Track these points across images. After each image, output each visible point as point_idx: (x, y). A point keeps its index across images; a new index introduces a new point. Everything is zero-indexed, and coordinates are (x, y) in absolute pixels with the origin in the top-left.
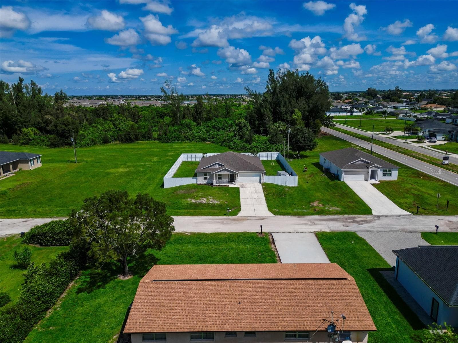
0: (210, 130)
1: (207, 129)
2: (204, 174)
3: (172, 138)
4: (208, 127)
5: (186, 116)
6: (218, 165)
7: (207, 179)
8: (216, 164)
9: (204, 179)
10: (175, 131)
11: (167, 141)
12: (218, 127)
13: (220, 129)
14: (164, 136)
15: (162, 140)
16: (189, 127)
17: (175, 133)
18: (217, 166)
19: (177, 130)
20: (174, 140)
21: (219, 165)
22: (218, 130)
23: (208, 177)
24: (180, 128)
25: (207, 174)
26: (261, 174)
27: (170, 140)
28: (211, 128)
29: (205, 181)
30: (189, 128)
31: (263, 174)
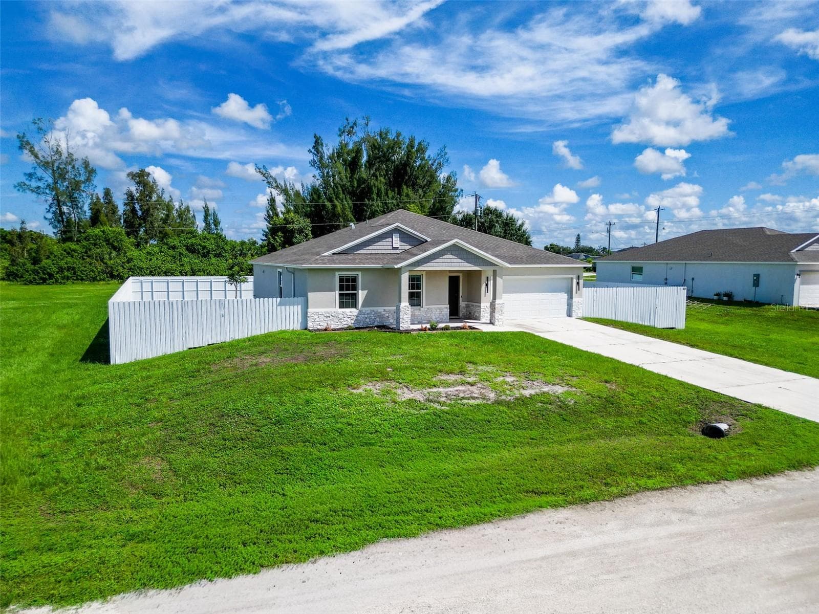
0: (181, 254)
1: (171, 252)
2: (341, 279)
3: (61, 270)
4: (174, 248)
5: (103, 218)
6: (402, 240)
7: (354, 305)
8: (389, 234)
9: (342, 305)
10: (68, 253)
11: (42, 278)
12: (204, 247)
13: (209, 253)
14: (29, 266)
15: (22, 277)
16: (116, 244)
17: (69, 259)
18: (396, 241)
19: (74, 251)
20: (68, 278)
21: (406, 237)
22: (204, 256)
23: (362, 295)
24: (84, 247)
25: (354, 279)
26: (575, 281)
27: (51, 276)
28: (184, 251)
29: (349, 316)
30: (114, 248)
31: (581, 282)
